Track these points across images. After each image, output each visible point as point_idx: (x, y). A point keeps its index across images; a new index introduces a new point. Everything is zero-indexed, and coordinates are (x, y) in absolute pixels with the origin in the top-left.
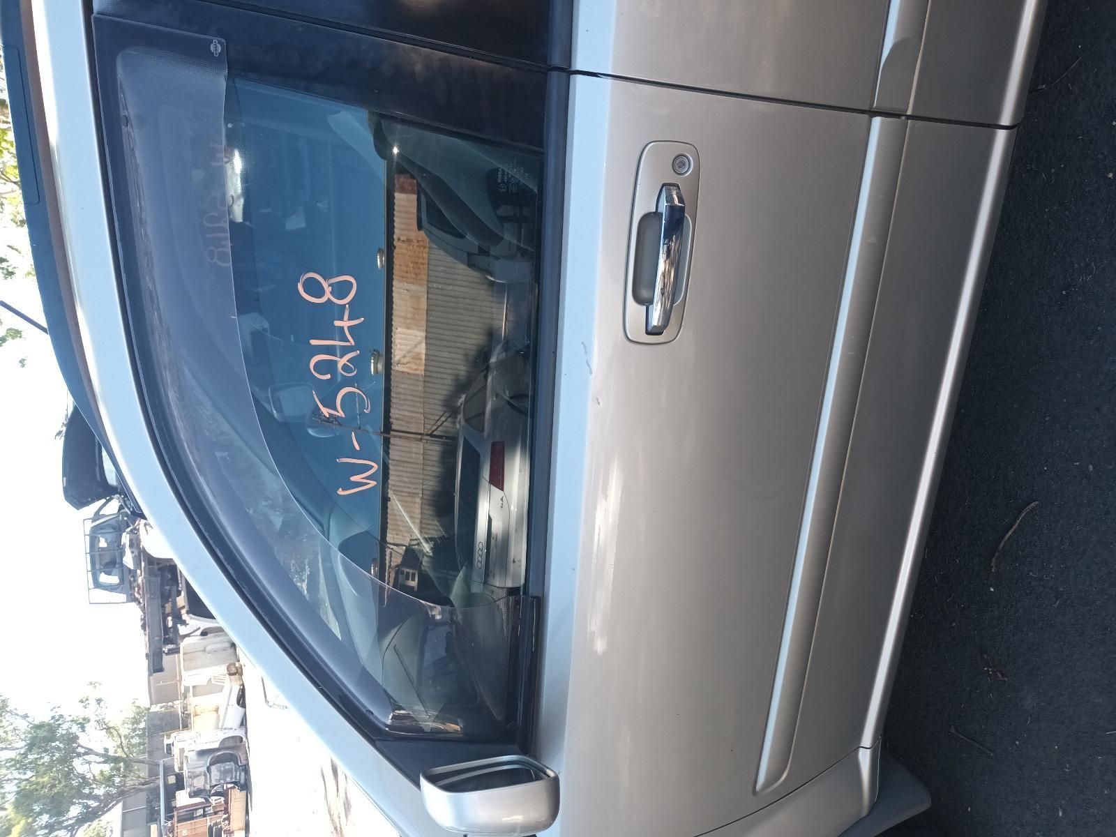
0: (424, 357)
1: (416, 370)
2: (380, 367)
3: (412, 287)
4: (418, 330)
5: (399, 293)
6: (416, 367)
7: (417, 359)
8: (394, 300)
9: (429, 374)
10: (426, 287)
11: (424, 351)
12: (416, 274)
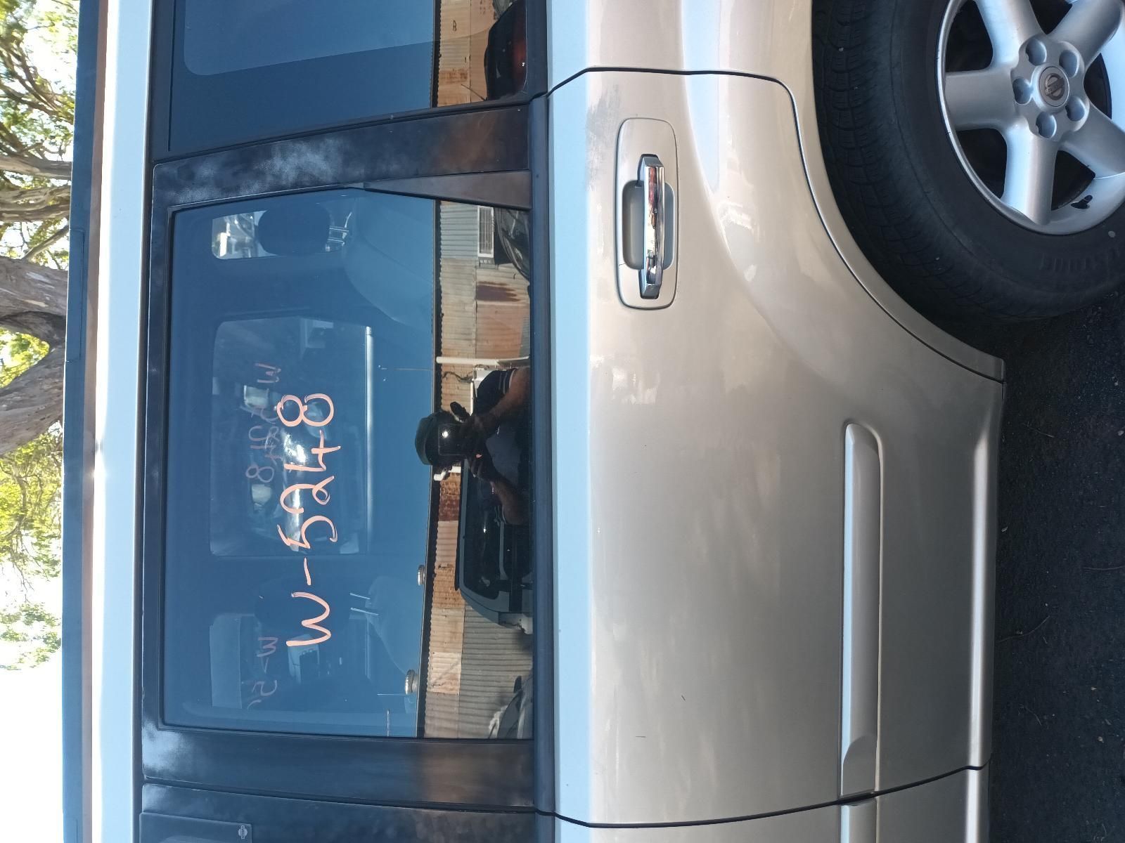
0: (459, 677)
1: (452, 690)
2: (415, 686)
3: (451, 612)
4: (455, 653)
5: (438, 620)
6: (452, 687)
7: (453, 680)
8: (432, 627)
9: (464, 693)
10: (463, 611)
11: (459, 672)
12: (455, 599)
